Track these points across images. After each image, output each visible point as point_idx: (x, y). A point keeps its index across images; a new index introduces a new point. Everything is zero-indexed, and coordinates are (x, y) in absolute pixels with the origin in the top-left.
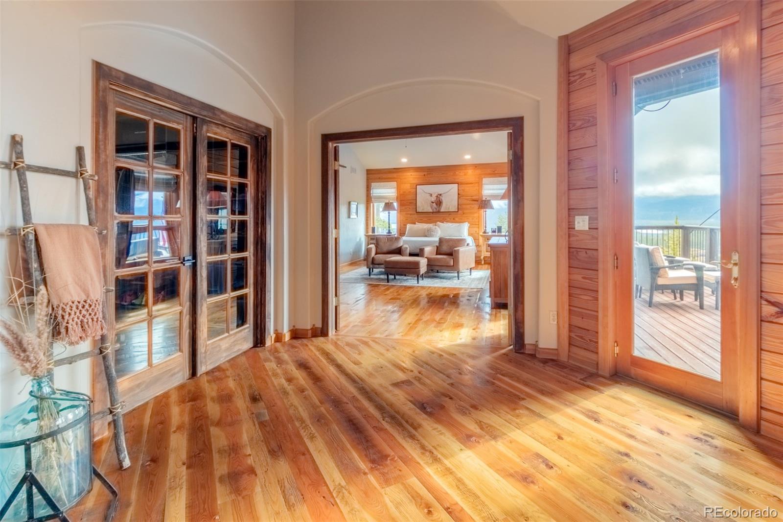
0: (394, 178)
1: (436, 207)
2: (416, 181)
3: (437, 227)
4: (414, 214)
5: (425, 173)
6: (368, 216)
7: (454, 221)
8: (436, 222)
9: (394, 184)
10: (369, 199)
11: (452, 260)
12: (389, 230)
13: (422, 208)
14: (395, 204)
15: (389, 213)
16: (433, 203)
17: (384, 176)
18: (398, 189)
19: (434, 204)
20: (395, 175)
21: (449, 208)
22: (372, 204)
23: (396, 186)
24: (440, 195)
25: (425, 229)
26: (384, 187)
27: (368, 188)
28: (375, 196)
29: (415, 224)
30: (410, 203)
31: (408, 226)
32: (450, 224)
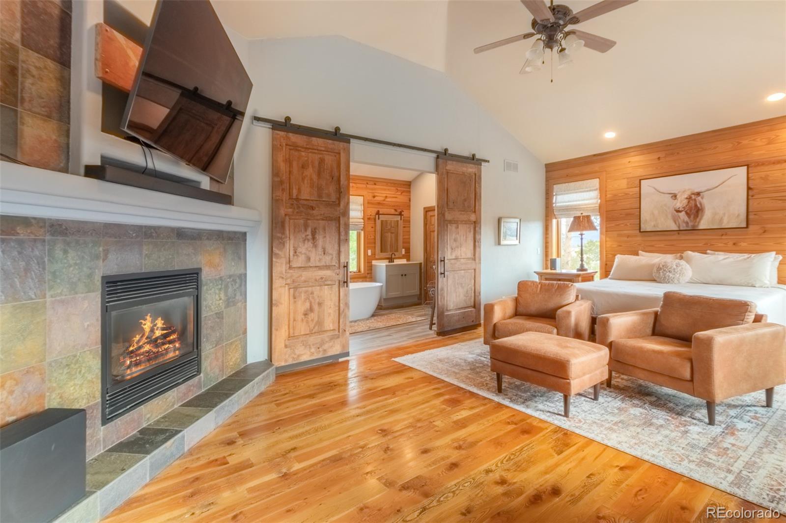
0: (596, 172)
1: (686, 219)
2: (640, 172)
3: (683, 262)
4: (636, 236)
5: (661, 155)
6: (549, 240)
7: (735, 248)
8: (682, 251)
9: (596, 182)
10: (549, 213)
11: (688, 365)
12: (582, 265)
13: (653, 224)
14: (596, 220)
15: (582, 235)
16: (678, 211)
17: (576, 171)
18: (602, 190)
19: (683, 215)
20: (596, 167)
21: (721, 220)
22: (554, 221)
23: (598, 186)
24: (698, 194)
25: (653, 265)
26: (575, 191)
27: (548, 195)
28: (560, 207)
29: (637, 254)
30: (627, 215)
31: (618, 258)
32: (721, 256)
